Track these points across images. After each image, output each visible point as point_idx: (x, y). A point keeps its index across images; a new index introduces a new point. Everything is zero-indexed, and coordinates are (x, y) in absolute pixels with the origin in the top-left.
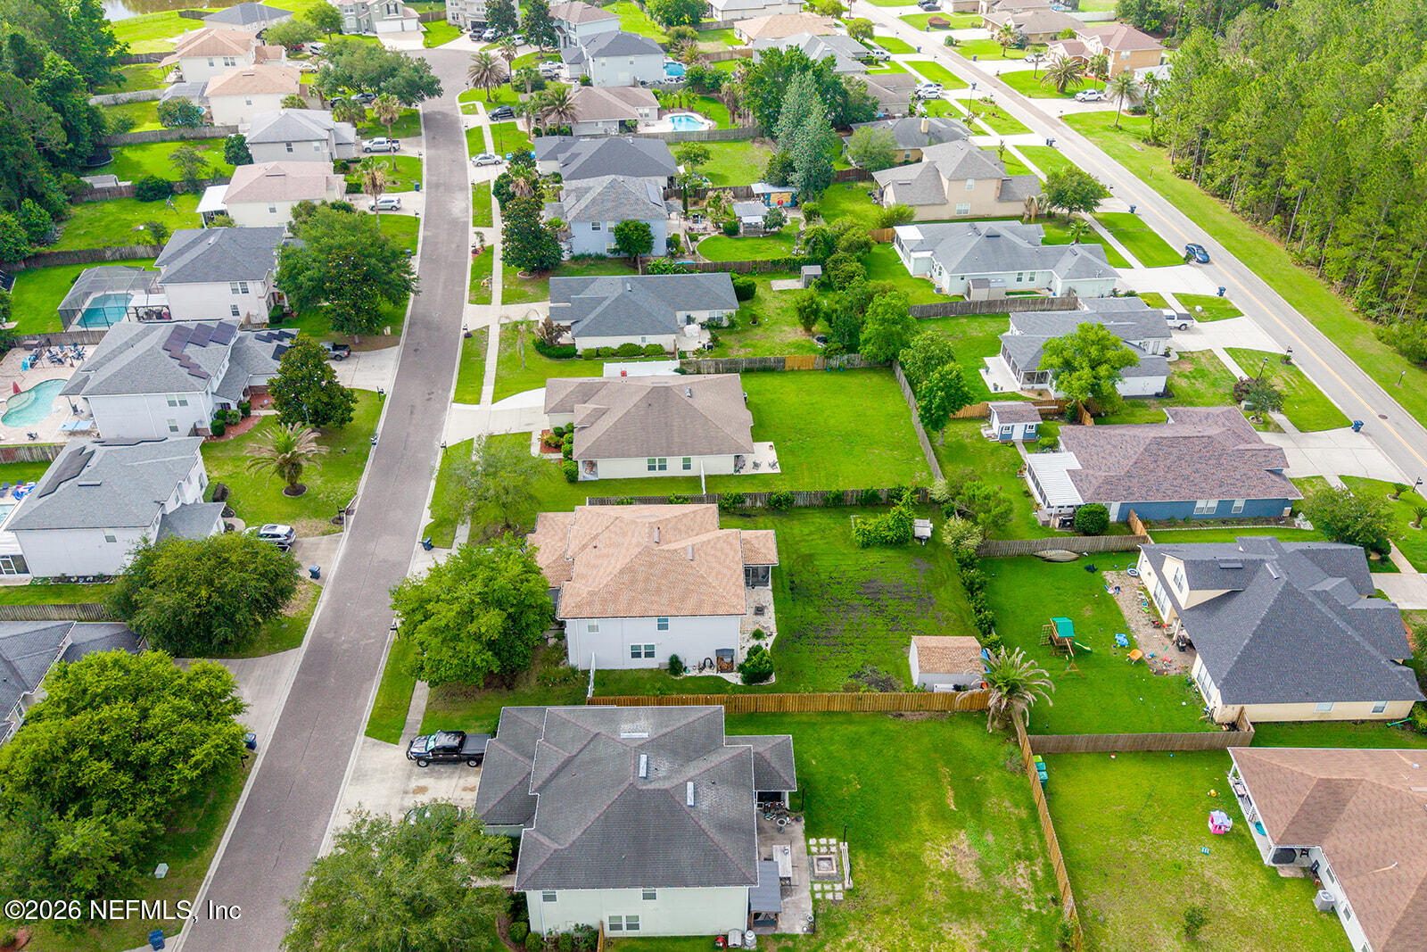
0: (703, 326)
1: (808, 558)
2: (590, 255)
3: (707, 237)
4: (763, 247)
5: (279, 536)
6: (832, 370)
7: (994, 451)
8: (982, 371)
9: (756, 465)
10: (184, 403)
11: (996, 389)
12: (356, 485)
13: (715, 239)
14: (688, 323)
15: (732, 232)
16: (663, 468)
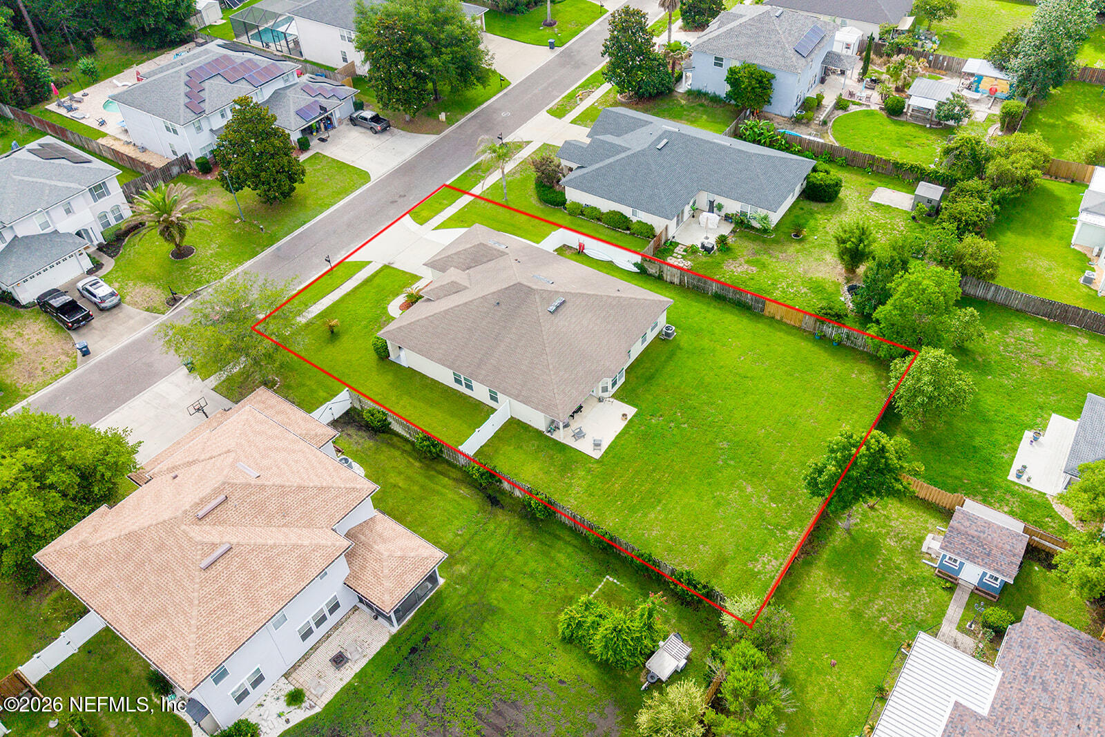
0: (727, 218)
1: (485, 612)
2: (706, 94)
3: (864, 108)
4: (916, 141)
5: (95, 296)
6: (822, 339)
7: (912, 583)
8: (1028, 435)
9: (579, 435)
10: (175, 132)
11: (1019, 477)
12: (231, 269)
13: (870, 114)
14: (711, 210)
15: (895, 111)
16: (469, 387)
